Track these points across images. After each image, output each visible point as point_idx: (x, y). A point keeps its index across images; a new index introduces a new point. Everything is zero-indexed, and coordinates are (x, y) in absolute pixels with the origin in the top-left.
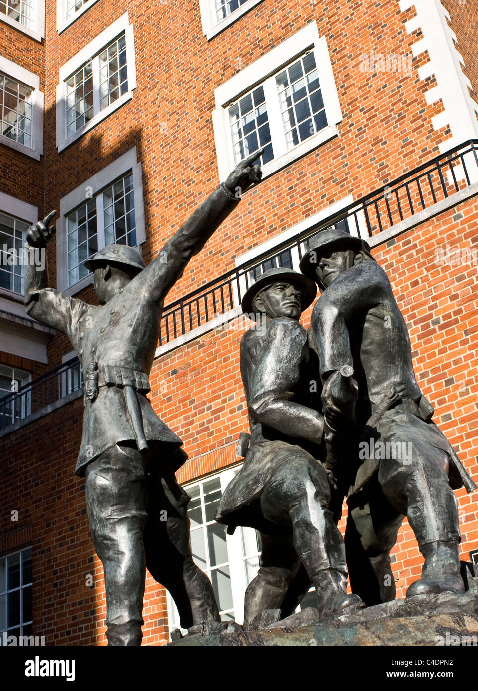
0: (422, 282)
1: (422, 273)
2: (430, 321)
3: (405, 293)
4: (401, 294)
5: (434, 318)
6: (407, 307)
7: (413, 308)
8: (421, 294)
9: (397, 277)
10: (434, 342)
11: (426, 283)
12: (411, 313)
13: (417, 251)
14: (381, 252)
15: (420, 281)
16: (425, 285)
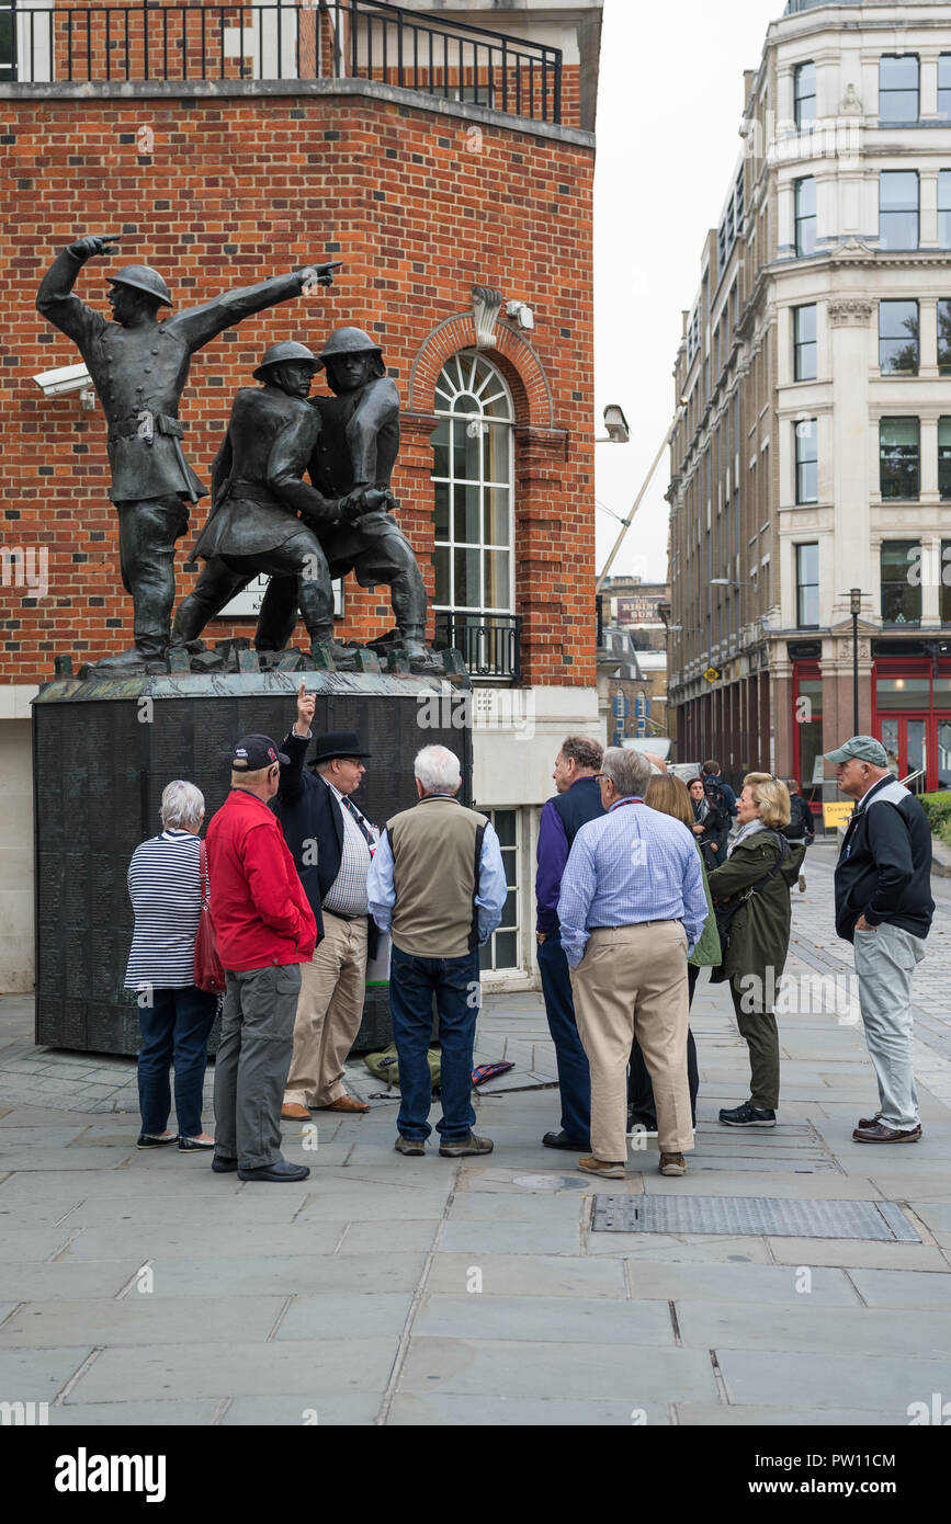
0: (224, 185)
1: (226, 172)
2: (222, 245)
3: (194, 190)
4: (187, 189)
5: (229, 243)
6: (193, 211)
7: (202, 217)
8: (217, 202)
9: (187, 160)
10: (221, 276)
11: (229, 189)
12: (196, 222)
13: (226, 136)
14: (171, 112)
15: (221, 182)
16: (226, 191)
